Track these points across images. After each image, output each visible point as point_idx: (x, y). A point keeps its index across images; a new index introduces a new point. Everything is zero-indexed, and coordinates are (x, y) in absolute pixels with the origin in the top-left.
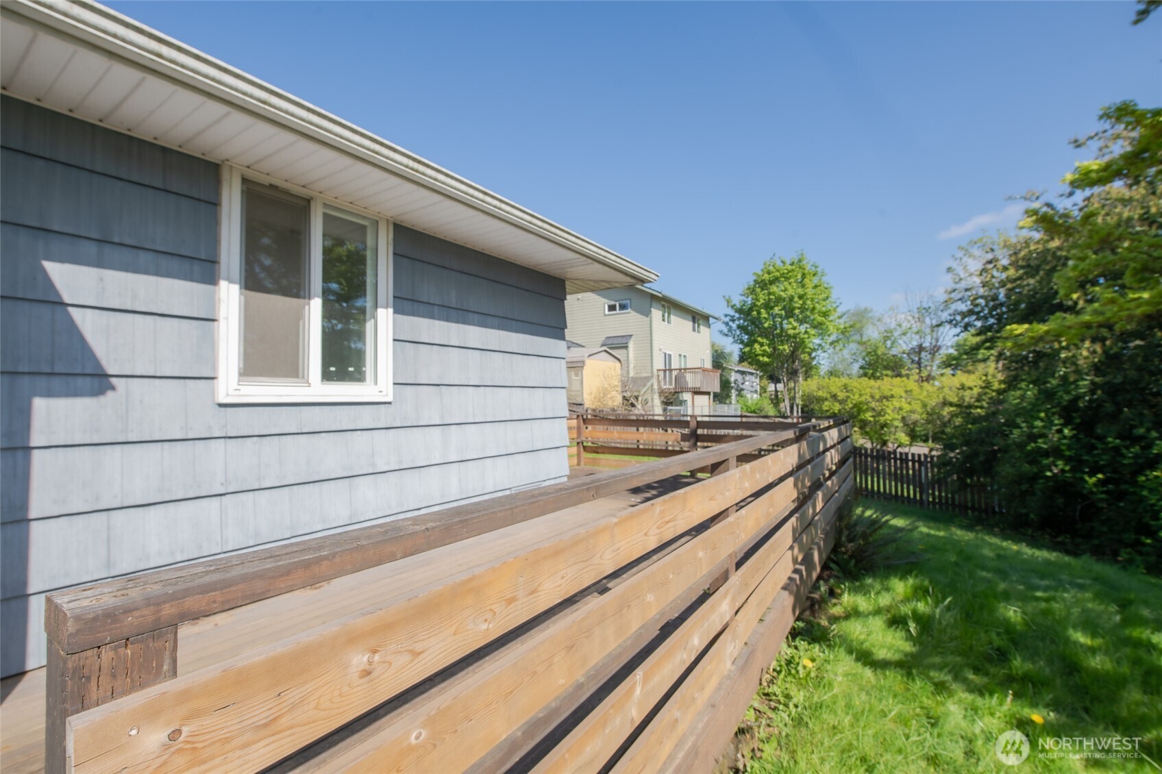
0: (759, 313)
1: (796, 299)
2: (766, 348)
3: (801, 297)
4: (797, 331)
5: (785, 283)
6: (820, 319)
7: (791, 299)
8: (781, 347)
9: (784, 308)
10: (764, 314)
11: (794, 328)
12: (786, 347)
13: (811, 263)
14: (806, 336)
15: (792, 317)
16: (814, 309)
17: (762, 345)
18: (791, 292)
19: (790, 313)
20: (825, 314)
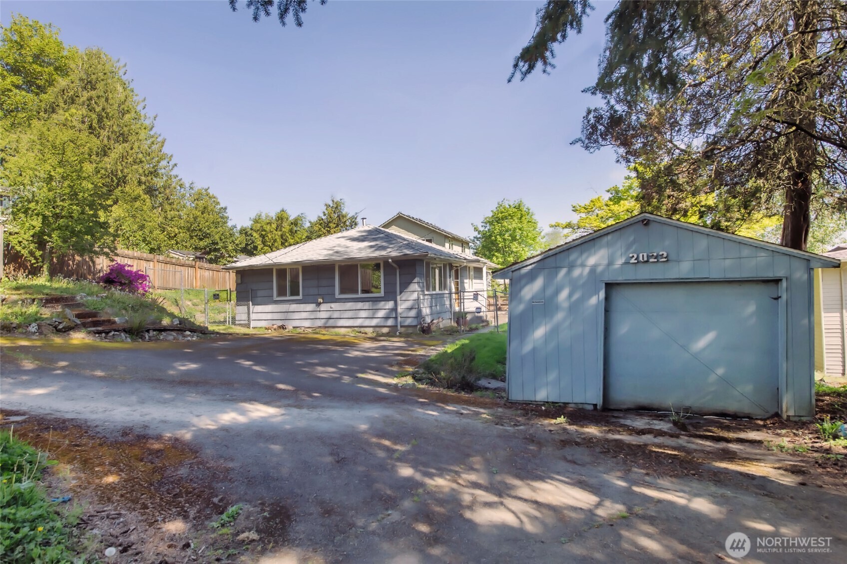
0: (496, 237)
1: (517, 230)
2: (500, 260)
3: (520, 229)
4: (518, 249)
5: (511, 220)
6: (531, 242)
7: (515, 229)
8: (509, 259)
9: (510, 235)
10: (499, 238)
11: (517, 248)
12: (512, 259)
13: (526, 207)
14: (523, 252)
15: (515, 241)
16: (527, 236)
17: (497, 258)
18: (514, 225)
19: (514, 239)
20: (534, 239)
